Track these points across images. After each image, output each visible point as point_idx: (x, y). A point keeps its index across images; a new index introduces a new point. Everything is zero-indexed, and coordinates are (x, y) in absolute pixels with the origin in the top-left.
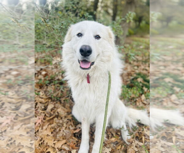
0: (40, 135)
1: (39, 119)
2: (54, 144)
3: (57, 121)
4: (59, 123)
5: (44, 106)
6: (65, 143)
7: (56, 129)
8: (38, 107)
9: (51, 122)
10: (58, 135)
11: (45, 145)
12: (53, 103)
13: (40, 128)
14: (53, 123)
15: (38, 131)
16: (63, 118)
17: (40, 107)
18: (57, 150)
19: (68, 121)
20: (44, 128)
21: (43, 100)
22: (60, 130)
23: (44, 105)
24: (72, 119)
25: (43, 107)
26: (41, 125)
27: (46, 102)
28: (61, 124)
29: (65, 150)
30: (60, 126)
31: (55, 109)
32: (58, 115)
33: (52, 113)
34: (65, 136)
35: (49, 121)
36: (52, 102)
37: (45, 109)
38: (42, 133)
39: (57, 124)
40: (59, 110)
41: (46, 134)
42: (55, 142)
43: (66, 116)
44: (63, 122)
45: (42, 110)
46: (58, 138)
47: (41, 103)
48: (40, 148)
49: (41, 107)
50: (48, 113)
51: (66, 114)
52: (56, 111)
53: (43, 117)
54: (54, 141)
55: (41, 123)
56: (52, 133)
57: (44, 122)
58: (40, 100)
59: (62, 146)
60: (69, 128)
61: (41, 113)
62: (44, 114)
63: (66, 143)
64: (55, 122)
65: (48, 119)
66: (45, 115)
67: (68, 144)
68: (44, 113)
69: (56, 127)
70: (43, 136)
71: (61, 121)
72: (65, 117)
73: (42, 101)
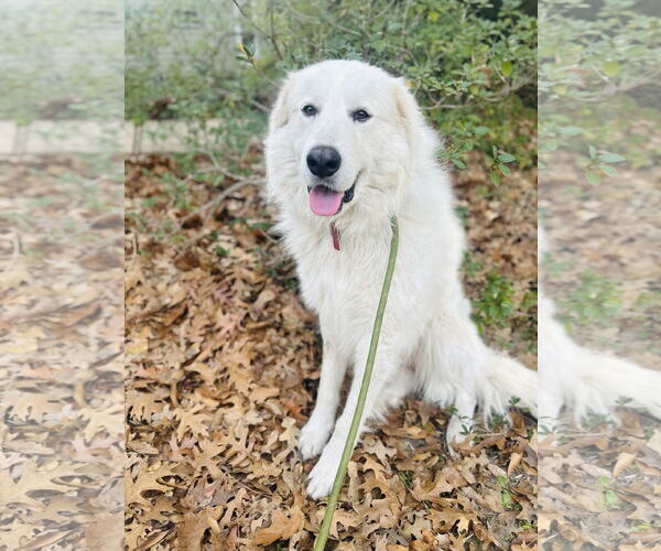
0: (225, 359)
1: (231, 320)
2: (250, 390)
3: (274, 339)
4: (278, 343)
5: (252, 292)
6: (276, 395)
7: (264, 356)
8: (236, 292)
9: (257, 336)
10: (265, 373)
11: (229, 385)
12: (277, 290)
13: (228, 344)
14: (261, 341)
15: (221, 349)
16: (293, 334)
17: (240, 293)
18: (253, 405)
19: (302, 344)
20: (237, 345)
21: (252, 276)
22: (273, 363)
23: (251, 289)
24: (315, 343)
25: (248, 294)
26: (230, 337)
27: (260, 283)
28: (281, 347)
29: (270, 411)
30: (278, 352)
31: (278, 306)
32: (280, 324)
33: (265, 314)
34: (282, 381)
35: (252, 331)
36: (274, 286)
37: (252, 299)
38: (229, 357)
39: (272, 345)
40: (286, 311)
41: (238, 362)
42: (252, 386)
43: (301, 331)
44: (287, 345)
45: (244, 301)
46: (264, 378)
47: (245, 281)
48: (215, 389)
49: (243, 291)
50: (255, 312)
51: (302, 325)
52: (278, 312)
53: (242, 318)
54: (252, 382)
55: (231, 332)
56: (252, 363)
57: (241, 332)
58: (246, 273)
59: (266, 400)
60: (299, 364)
61: (240, 307)
62: (245, 312)
63: (278, 397)
64: (267, 338)
65: (251, 325)
66: (248, 315)
67: (283, 400)
68: (246, 309)
69: (266, 353)
70: (229, 365)
71: (284, 341)
72: (298, 333)
73: (249, 278)
